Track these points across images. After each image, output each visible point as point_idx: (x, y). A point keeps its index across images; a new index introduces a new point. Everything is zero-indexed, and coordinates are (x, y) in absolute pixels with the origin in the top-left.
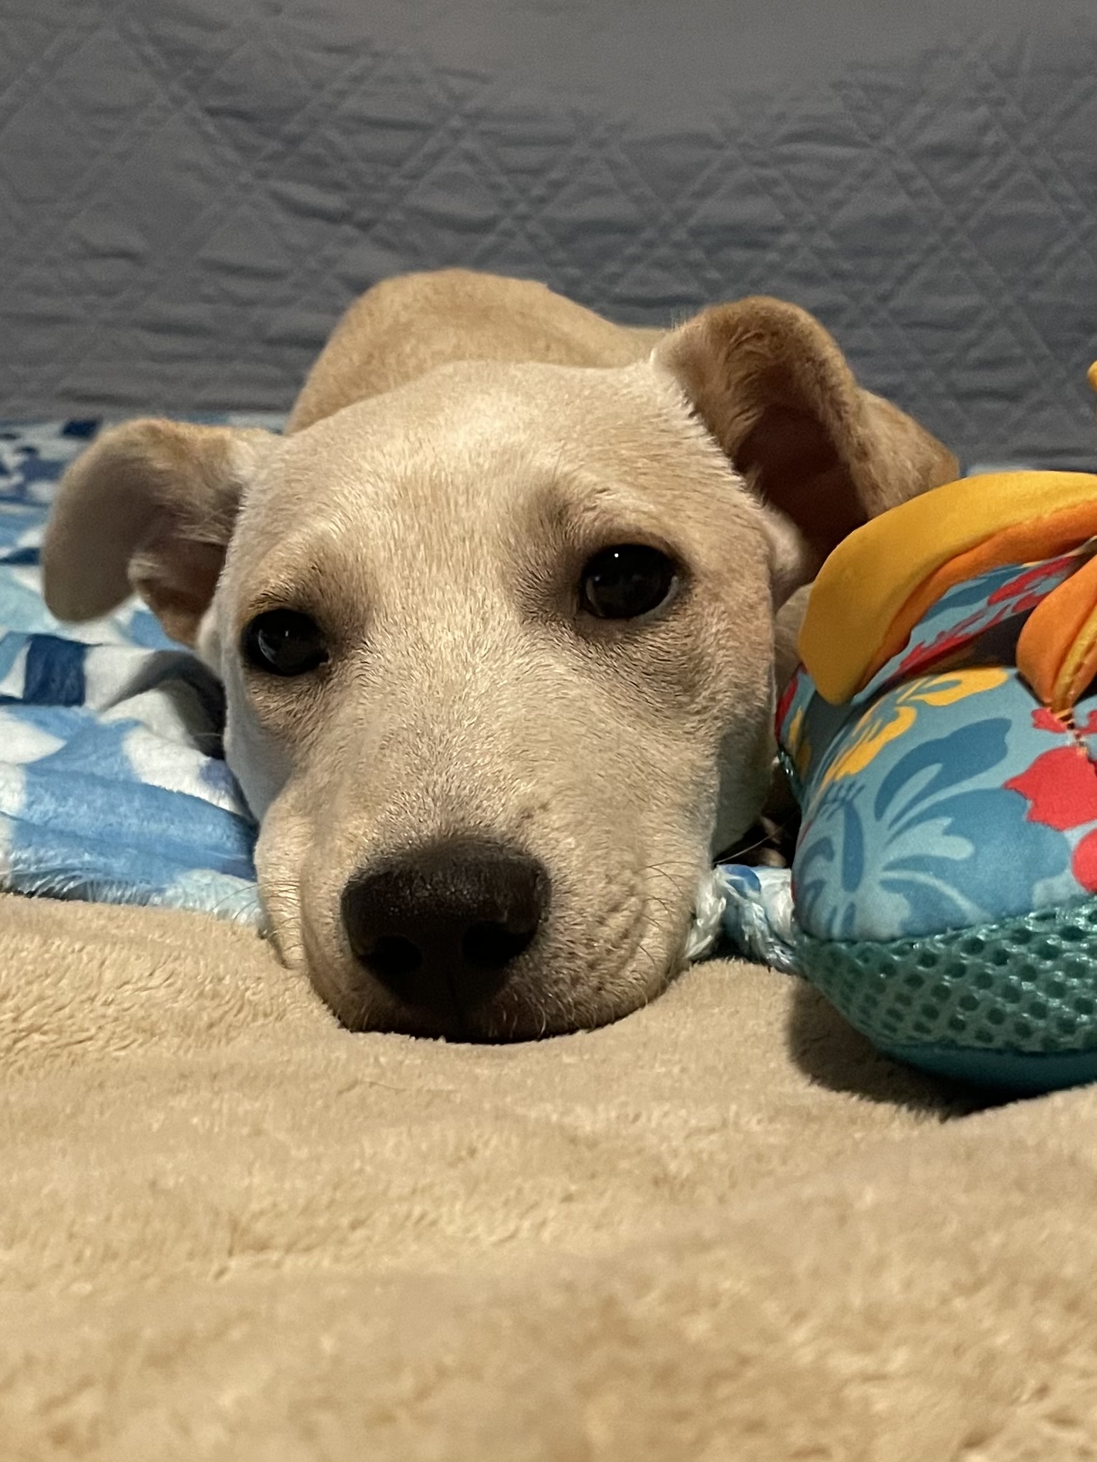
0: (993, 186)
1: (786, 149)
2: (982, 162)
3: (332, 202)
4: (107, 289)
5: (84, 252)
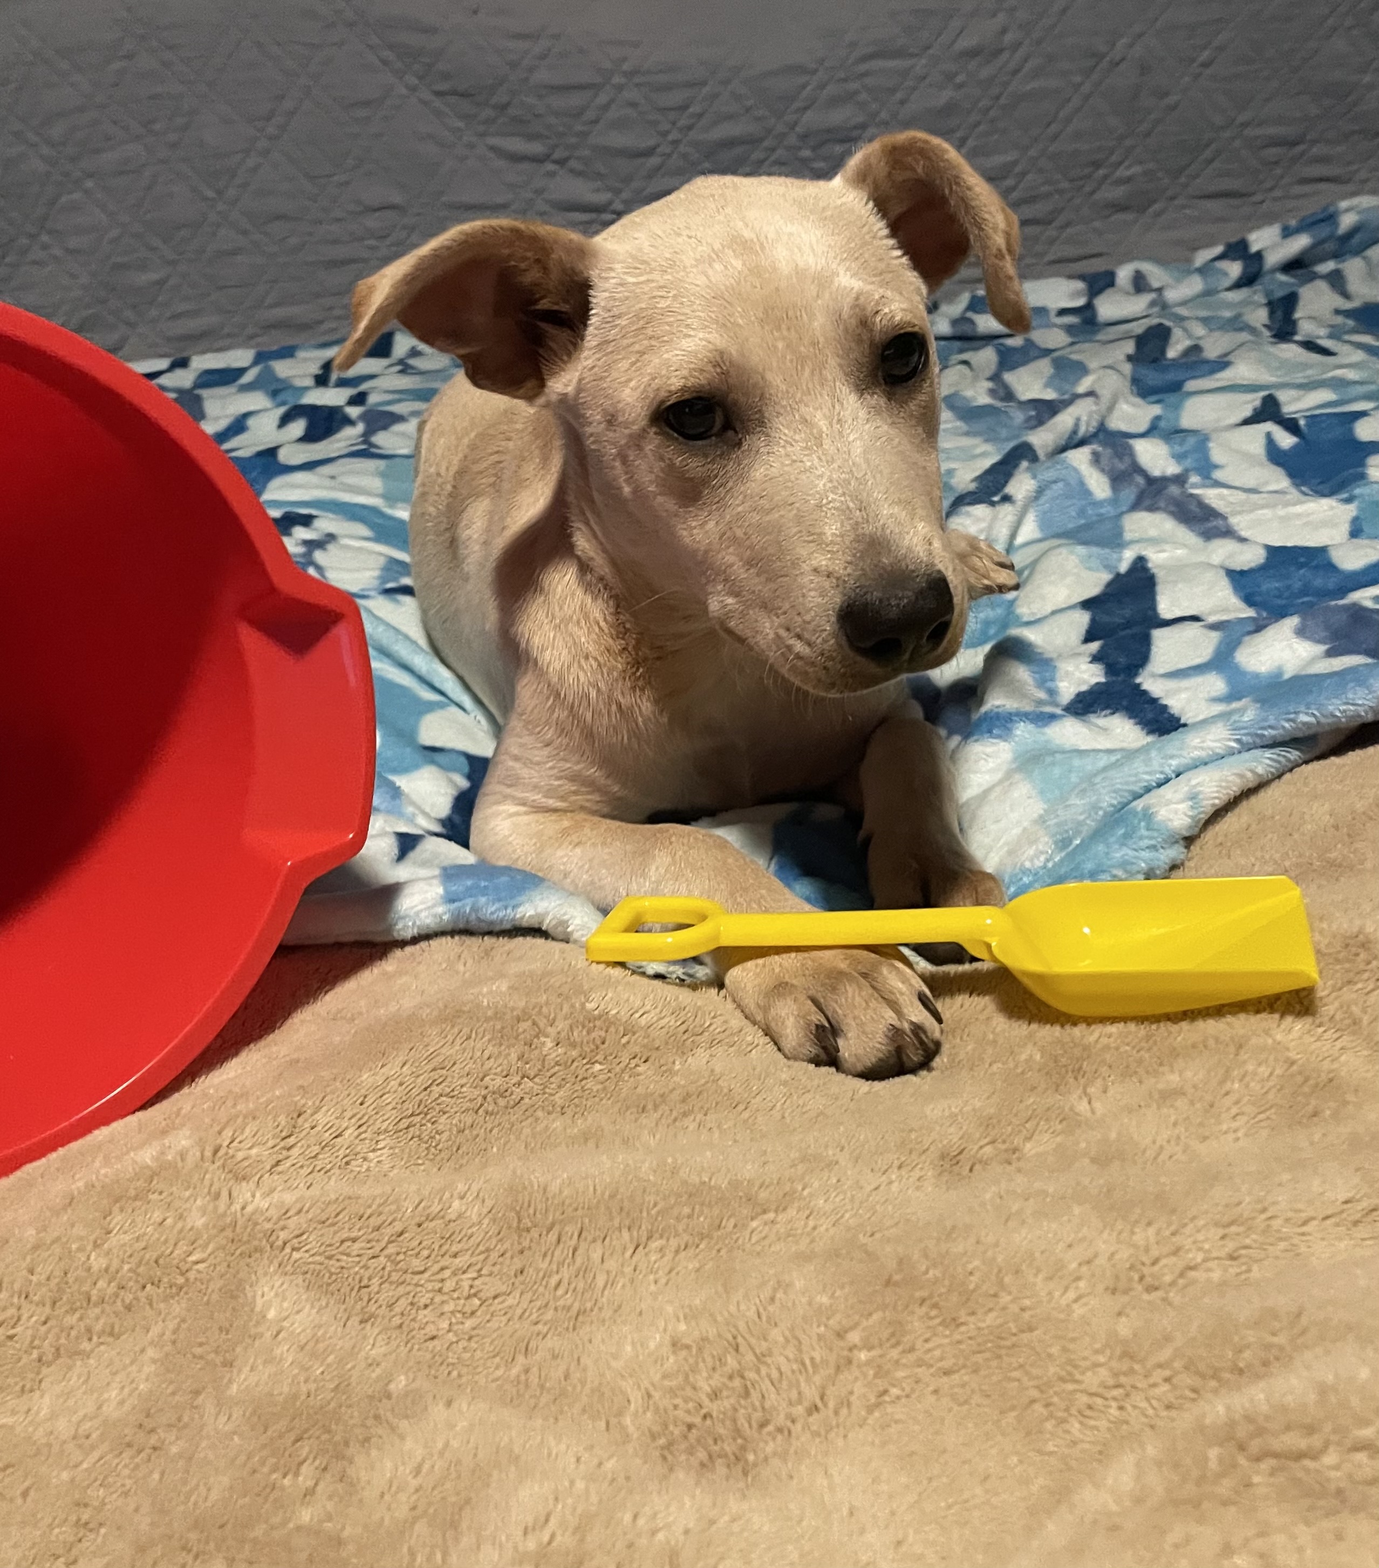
0: (1016, 72)
1: (863, 67)
2: (1005, 55)
3: (537, 148)
4: (381, 234)
5: (362, 209)
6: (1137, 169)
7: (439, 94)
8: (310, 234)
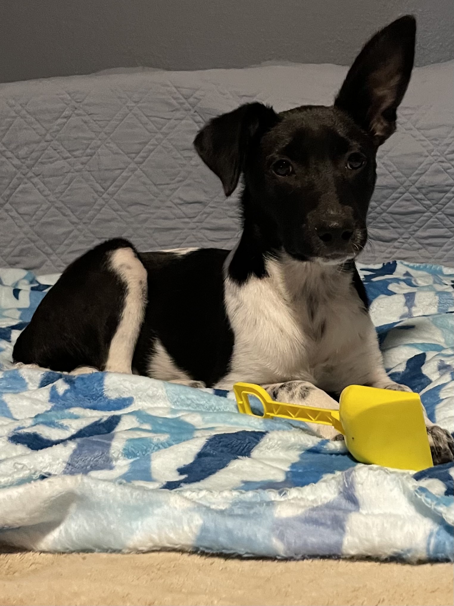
4: (192, 216)
5: (182, 202)
8: (153, 213)
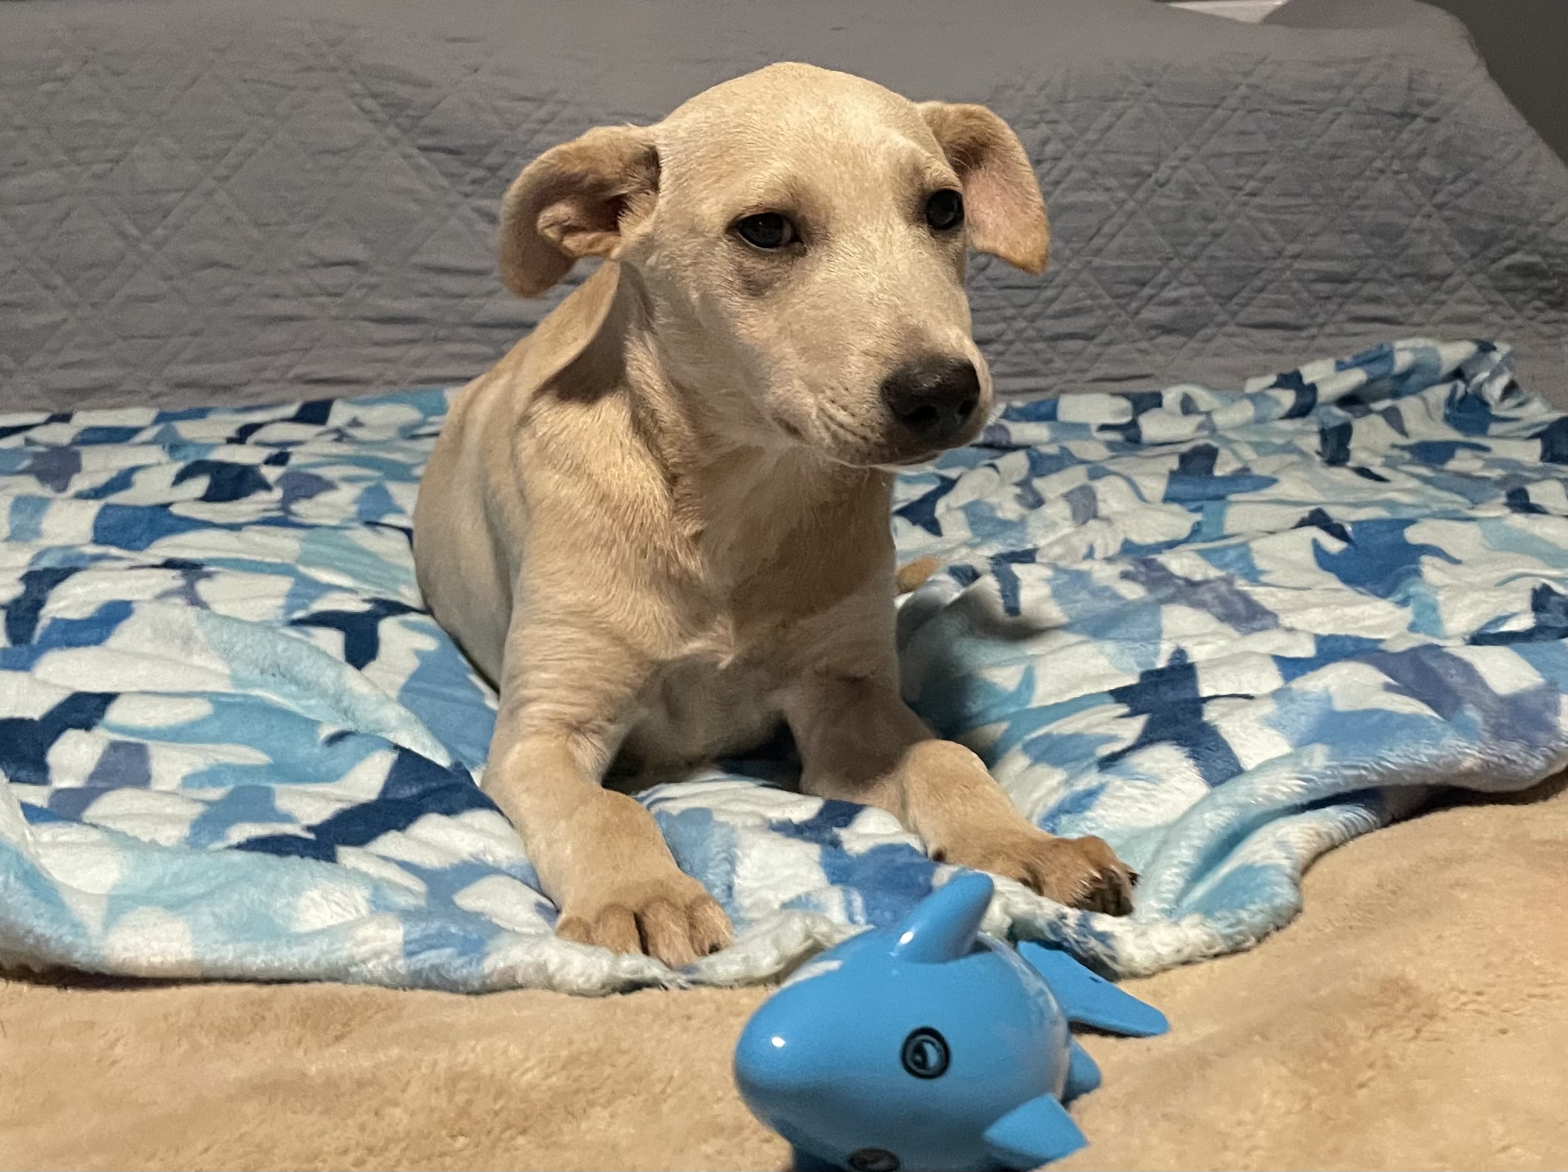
4: (334, 291)
5: (313, 263)
6: (1184, 292)
7: (424, 149)
8: (249, 285)
